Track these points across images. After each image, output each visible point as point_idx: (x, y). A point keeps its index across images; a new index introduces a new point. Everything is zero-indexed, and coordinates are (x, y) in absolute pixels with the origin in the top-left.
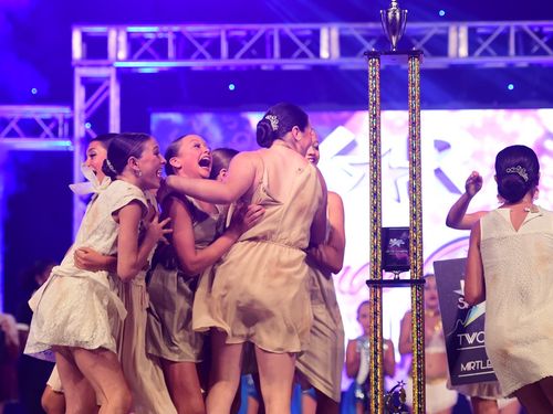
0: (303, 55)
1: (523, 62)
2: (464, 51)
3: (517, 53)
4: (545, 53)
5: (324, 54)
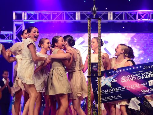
0: (71, 19)
1: (126, 21)
2: (112, 18)
3: (125, 19)
4: (132, 19)
5: (77, 19)
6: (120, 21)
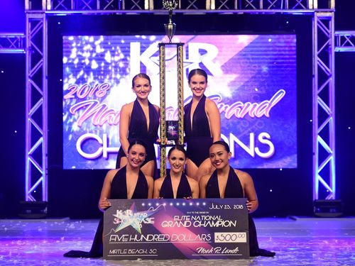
0: (136, 8)
1: (241, 12)
2: (213, 7)
3: (238, 8)
4: (252, 8)
5: (146, 7)
6: (229, 12)
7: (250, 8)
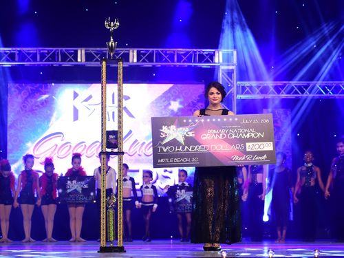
0: (71, 61)
1: (159, 65)
2: (135, 60)
3: (156, 61)
5: (79, 60)
6: (148, 64)
7: (166, 61)
